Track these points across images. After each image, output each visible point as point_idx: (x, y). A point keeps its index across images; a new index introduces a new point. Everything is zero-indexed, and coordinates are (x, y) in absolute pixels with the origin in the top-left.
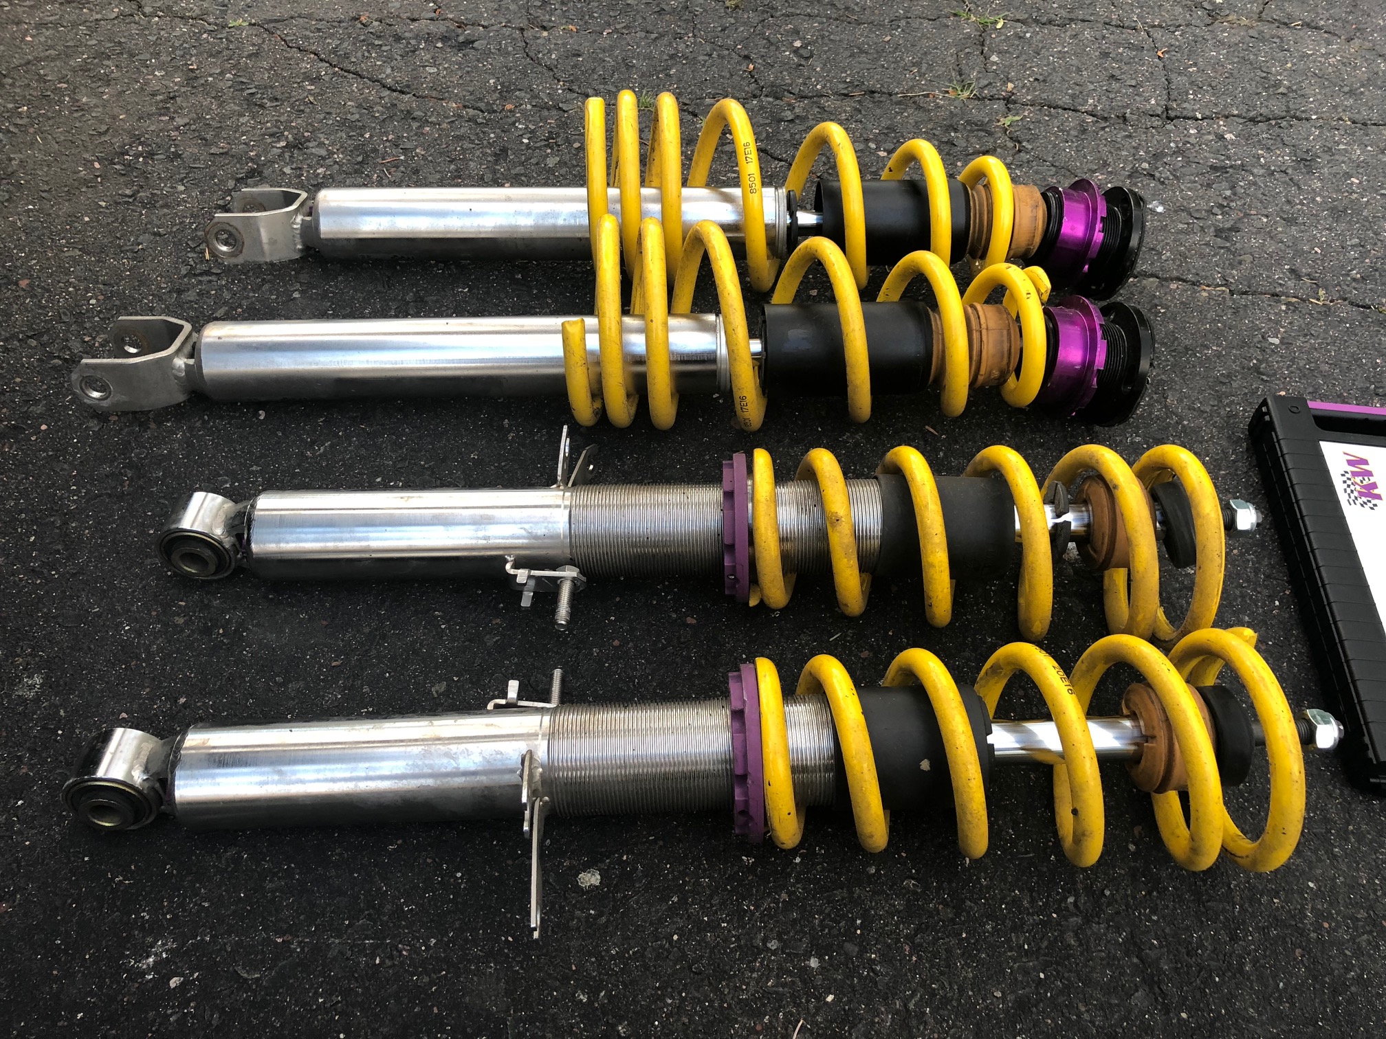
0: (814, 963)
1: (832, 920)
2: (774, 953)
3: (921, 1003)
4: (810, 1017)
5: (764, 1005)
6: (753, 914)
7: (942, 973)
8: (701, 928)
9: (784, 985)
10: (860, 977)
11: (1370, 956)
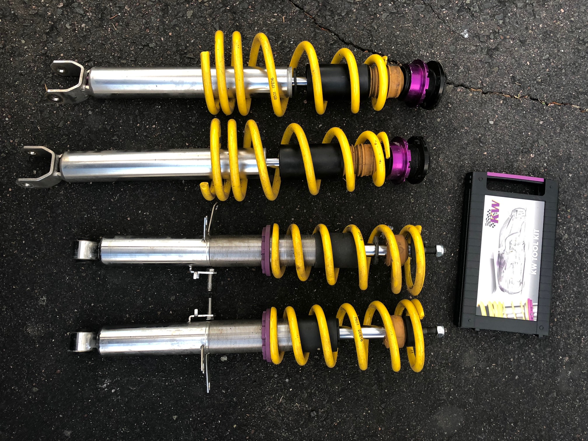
0: (287, 380)
1: (293, 368)
2: (276, 378)
3: (315, 391)
4: (285, 395)
5: (273, 392)
6: (271, 367)
7: (322, 382)
8: (256, 372)
9: (278, 387)
10: (299, 384)
11: (442, 373)
